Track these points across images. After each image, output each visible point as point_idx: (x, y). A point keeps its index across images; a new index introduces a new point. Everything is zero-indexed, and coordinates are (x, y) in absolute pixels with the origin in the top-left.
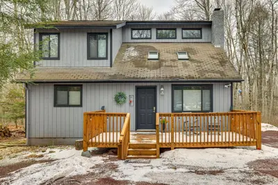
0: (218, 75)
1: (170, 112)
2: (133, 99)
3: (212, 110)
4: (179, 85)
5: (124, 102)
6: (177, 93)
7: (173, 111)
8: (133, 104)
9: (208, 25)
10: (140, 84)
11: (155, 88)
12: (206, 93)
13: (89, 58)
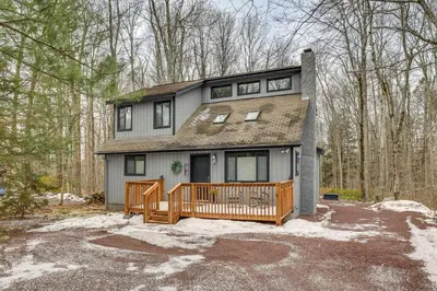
0: (275, 139)
1: (223, 182)
2: (188, 168)
3: (268, 181)
4: (234, 152)
5: (180, 171)
6: (231, 160)
7: (226, 180)
8: (188, 173)
9: (297, 71)
10: (195, 152)
11: (208, 156)
12: (263, 159)
13: (156, 127)
